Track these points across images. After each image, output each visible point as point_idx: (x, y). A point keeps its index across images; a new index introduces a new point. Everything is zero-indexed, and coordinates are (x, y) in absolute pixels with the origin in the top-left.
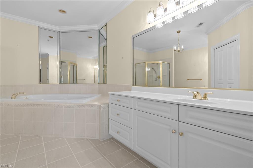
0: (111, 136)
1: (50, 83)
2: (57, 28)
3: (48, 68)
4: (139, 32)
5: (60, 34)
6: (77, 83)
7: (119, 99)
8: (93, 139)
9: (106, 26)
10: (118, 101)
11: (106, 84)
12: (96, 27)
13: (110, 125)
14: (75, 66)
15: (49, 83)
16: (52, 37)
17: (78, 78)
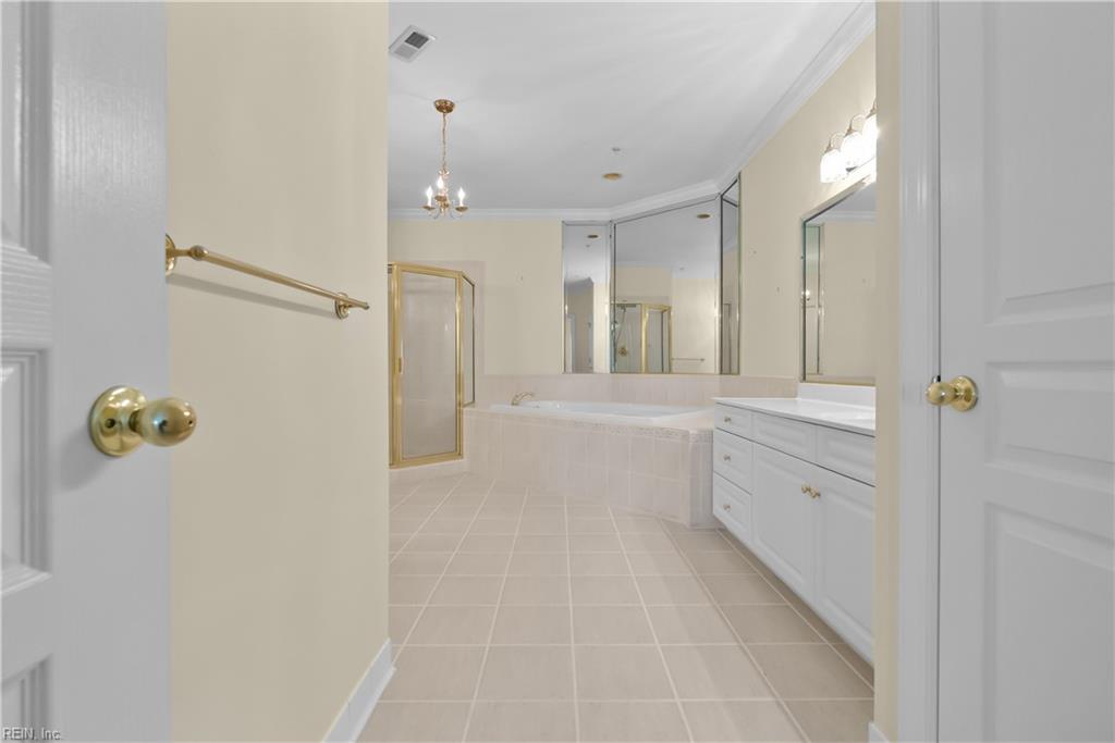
0: (720, 523)
1: (595, 370)
2: (604, 215)
3: (590, 325)
4: (816, 206)
5: (614, 225)
6: (670, 372)
7: (729, 416)
8: (672, 519)
9: (737, 184)
10: (728, 420)
11: (739, 373)
12: (712, 188)
13: (716, 489)
14: (666, 314)
15: (592, 373)
16: (596, 236)
17: (674, 356)
